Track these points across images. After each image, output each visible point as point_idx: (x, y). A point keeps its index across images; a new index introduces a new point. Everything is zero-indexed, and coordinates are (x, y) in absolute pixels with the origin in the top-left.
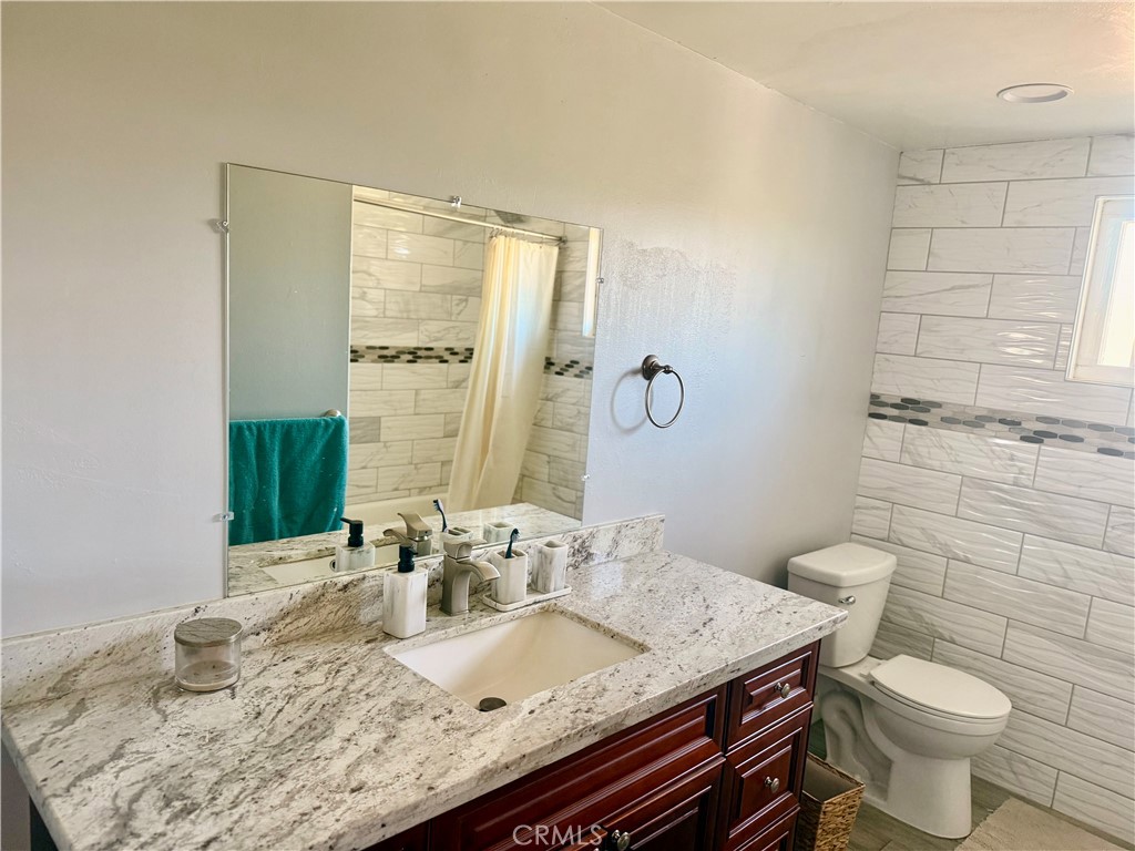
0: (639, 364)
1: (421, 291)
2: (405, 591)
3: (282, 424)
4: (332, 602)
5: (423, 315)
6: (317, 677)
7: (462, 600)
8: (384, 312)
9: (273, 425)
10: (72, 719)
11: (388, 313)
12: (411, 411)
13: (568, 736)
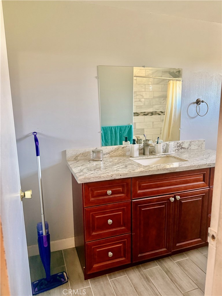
0: (195, 101)
1: (153, 98)
2: (133, 148)
3: (120, 126)
4: (120, 150)
5: (154, 104)
6: (116, 160)
7: (147, 152)
8: (145, 104)
9: (118, 127)
10: (77, 162)
11: (146, 104)
12: (152, 127)
13: (161, 169)
